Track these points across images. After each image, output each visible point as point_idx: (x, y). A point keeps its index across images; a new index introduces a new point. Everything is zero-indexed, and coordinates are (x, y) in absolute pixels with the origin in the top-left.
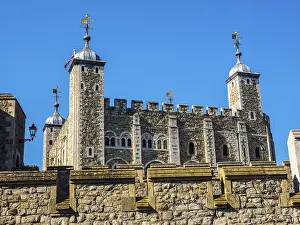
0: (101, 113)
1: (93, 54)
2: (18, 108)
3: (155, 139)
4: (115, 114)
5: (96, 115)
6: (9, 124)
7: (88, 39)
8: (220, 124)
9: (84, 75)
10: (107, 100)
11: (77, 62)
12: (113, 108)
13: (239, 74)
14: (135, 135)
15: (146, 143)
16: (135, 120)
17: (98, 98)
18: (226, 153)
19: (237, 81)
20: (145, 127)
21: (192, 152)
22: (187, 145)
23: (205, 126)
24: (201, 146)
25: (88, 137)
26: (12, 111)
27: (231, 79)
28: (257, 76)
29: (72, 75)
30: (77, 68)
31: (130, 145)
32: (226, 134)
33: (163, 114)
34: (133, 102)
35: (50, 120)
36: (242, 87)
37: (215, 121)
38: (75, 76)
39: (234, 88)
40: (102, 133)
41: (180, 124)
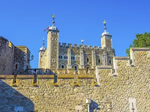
0: (58, 48)
1: (55, 28)
2: (28, 50)
3: (76, 57)
4: (62, 48)
5: (56, 48)
6: (25, 55)
7: (54, 22)
8: (98, 52)
9: (52, 35)
10: (60, 43)
11: (50, 30)
12: (62, 46)
13: (105, 35)
14: (69, 55)
15: (73, 58)
16: (69, 50)
17: (57, 43)
18: (99, 62)
19: (104, 37)
20: (72, 53)
21: (88, 61)
22: (86, 59)
23: (93, 52)
24: (91, 59)
25: (53, 56)
26: (26, 51)
27: (102, 36)
28: (111, 36)
29: (48, 35)
30: (50, 32)
31: (67, 58)
32: (99, 55)
33: (79, 48)
34: (69, 44)
35: (41, 49)
36: (106, 39)
37: (96, 51)
38: (49, 35)
39: (103, 40)
40: (58, 54)
41: (84, 52)
